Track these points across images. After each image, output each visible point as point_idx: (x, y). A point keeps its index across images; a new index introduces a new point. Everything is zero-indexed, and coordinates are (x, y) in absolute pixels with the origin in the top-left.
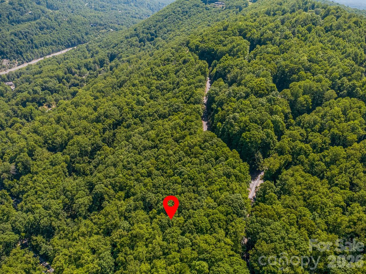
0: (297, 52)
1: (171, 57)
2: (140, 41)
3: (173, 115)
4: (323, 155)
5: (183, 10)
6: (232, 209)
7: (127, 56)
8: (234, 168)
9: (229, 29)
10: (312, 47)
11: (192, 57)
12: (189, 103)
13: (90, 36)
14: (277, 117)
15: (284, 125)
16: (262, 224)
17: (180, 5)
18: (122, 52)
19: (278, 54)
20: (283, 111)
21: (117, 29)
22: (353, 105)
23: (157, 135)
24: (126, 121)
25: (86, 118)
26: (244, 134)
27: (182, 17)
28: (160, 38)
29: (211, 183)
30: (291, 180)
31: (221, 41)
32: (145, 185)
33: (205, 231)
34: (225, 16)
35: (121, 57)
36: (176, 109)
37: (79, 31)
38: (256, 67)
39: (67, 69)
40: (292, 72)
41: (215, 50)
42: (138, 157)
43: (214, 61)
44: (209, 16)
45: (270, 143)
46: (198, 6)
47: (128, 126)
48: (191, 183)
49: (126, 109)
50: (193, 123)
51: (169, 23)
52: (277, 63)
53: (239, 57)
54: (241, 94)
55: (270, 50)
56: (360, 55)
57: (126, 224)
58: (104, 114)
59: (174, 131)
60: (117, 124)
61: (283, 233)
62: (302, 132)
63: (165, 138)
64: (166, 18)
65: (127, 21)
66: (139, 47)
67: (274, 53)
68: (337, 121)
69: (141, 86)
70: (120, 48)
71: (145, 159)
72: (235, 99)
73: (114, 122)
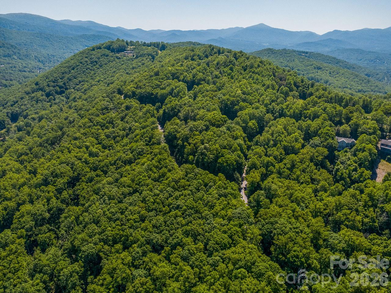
0: (231, 87)
1: (108, 105)
2: (48, 95)
3: (139, 158)
4: (284, 164)
5: (91, 60)
6: (242, 220)
7: (36, 113)
8: (226, 188)
9: (161, 74)
11: (134, 103)
12: (152, 145)
14: (240, 141)
15: (245, 147)
16: (272, 224)
17: (87, 56)
18: (26, 110)
19: (217, 91)
20: (241, 136)
21: (6, 85)
23: (133, 181)
24: (84, 176)
25: (24, 184)
26: (220, 160)
27: (92, 67)
28: (73, 90)
29: (211, 207)
31: (158, 86)
32: (146, 230)
33: (228, 246)
34: (140, 64)
35: (27, 115)
36: (140, 152)
38: (203, 103)
40: (233, 104)
41: (155, 94)
42: (121, 205)
43: (157, 104)
44: (123, 64)
46: (107, 56)
47: (91, 180)
49: (79, 164)
50: (167, 161)
51: (79, 74)
52: (219, 98)
53: (182, 97)
54: (202, 128)
55: (208, 88)
57: (141, 272)
58: (52, 174)
59: (150, 172)
60: (73, 182)
63: (143, 180)
64: (73, 69)
65: (16, 76)
66: (47, 102)
67: (213, 91)
68: (283, 136)
69: (86, 138)
70: (22, 105)
71: (130, 205)
72: (197, 133)
73: (68, 180)
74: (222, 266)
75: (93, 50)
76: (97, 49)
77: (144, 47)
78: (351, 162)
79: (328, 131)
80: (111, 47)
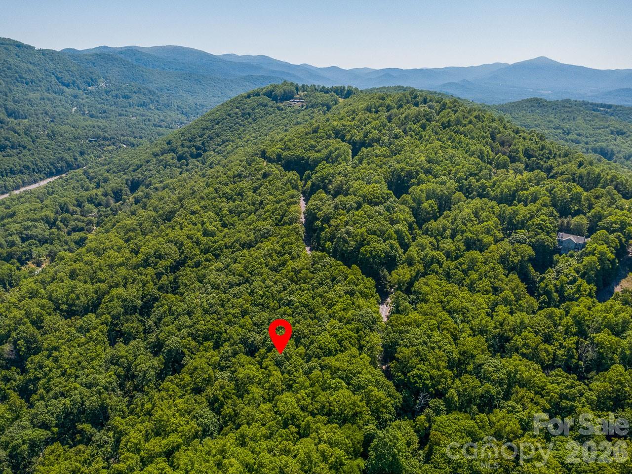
0: (412, 152)
1: (243, 171)
2: (180, 158)
3: (262, 242)
4: (459, 263)
5: (243, 111)
6: (363, 325)
7: (161, 182)
8: (357, 285)
9: (321, 131)
10: (429, 145)
11: (276, 169)
12: (283, 225)
13: (87, 157)
14: (400, 226)
15: (410, 236)
16: (401, 332)
17: (238, 105)
18: (150, 177)
19: (389, 157)
20: (405, 220)
21: (133, 144)
22: (484, 206)
23: (246, 268)
24: (191, 259)
25: (121, 265)
26: (362, 250)
27: (243, 121)
28: (212, 153)
29: (331, 306)
30: (426, 289)
31: (312, 147)
32: (242, 326)
33: (334, 352)
34: (308, 118)
35: (150, 184)
36: (265, 233)
37: (69, 149)
38: (365, 172)
39: (60, 206)
40: (410, 175)
41: (306, 158)
42: (224, 296)
43: (307, 172)
44: (284, 118)
45: (395, 256)
46: (266, 106)
47: (198, 264)
48: (305, 311)
49: (188, 244)
50: (293, 246)
51: (224, 131)
52: (390, 166)
53: (340, 164)
54: (351, 205)
55: (378, 152)
56: (486, 153)
57: (226, 374)
59: (269, 259)
60: (176, 267)
61: (425, 338)
62: (431, 240)
63: (257, 268)
64: (217, 124)
65: (149, 132)
66: (178, 168)
67: (384, 156)
68: (469, 224)
69: (204, 212)
70: (146, 170)
71: (234, 297)
72: (345, 212)
73: (171, 263)
75: (249, 97)
76: (254, 96)
77: (318, 94)
78: (570, 270)
79: (541, 222)
80: (273, 93)
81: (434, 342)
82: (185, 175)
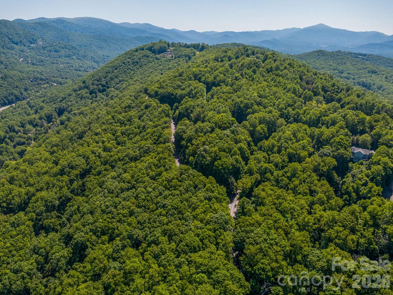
0: (248, 90)
1: (131, 104)
2: (91, 93)
3: (144, 156)
4: (284, 172)
5: (133, 61)
6: (218, 226)
7: (78, 109)
8: (213, 192)
9: (184, 75)
10: (259, 85)
11: (154, 102)
12: (159, 144)
13: (30, 92)
14: (241, 145)
15: (249, 151)
16: (247, 232)
17: (130, 56)
18: (71, 106)
19: (232, 93)
20: (245, 140)
21: (61, 82)
22: (300, 129)
23: (133, 177)
24: (95, 169)
25: (46, 173)
26: (216, 163)
27: (133, 67)
28: (113, 89)
29: (194, 209)
30: (263, 194)
31: (179, 86)
32: (129, 224)
33: (198, 249)
34: (176, 65)
35: (71, 111)
36: (147, 150)
37: (17, 87)
38: (215, 105)
39: (9, 127)
40: (247, 106)
41: (175, 94)
42: (116, 200)
43: (175, 104)
44: (160, 65)
45: (239, 168)
46: (148, 57)
47: (99, 173)
48: (175, 212)
49: (92, 157)
50: (167, 160)
51: (121, 74)
52: (233, 100)
53: (198, 98)
54: (207, 130)
55: (225, 90)
56: (297, 90)
57: (116, 264)
58: (69, 165)
59: (149, 170)
60: (84, 174)
61: (265, 236)
62: (264, 155)
63: (141, 177)
64: (116, 69)
65: (71, 75)
66: (90, 99)
67: (229, 93)
68: (290, 143)
69: (105, 134)
70: (69, 101)
71: (124, 200)
72: (202, 134)
73: (81, 172)
74: (185, 268)
75: (137, 51)
76: (140, 50)
77: (183, 49)
78: (362, 175)
79: (340, 140)
80: (153, 48)
81: (272, 240)
82: (95, 104)
